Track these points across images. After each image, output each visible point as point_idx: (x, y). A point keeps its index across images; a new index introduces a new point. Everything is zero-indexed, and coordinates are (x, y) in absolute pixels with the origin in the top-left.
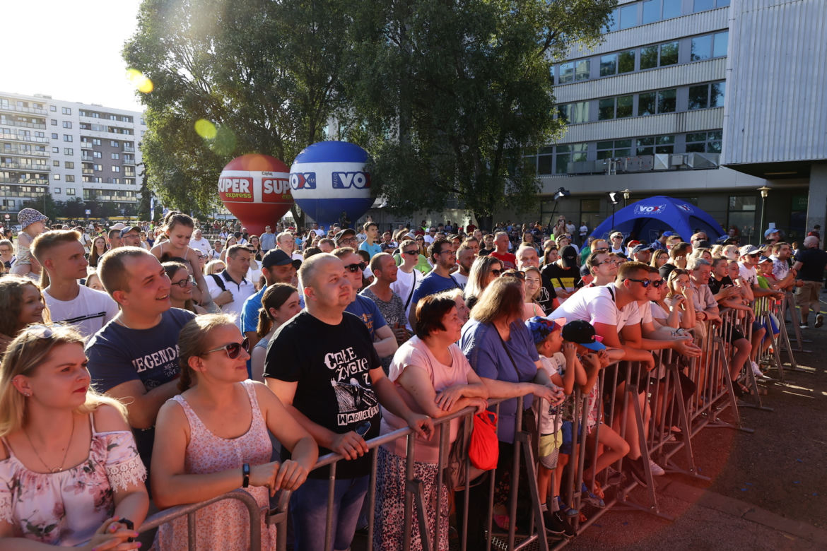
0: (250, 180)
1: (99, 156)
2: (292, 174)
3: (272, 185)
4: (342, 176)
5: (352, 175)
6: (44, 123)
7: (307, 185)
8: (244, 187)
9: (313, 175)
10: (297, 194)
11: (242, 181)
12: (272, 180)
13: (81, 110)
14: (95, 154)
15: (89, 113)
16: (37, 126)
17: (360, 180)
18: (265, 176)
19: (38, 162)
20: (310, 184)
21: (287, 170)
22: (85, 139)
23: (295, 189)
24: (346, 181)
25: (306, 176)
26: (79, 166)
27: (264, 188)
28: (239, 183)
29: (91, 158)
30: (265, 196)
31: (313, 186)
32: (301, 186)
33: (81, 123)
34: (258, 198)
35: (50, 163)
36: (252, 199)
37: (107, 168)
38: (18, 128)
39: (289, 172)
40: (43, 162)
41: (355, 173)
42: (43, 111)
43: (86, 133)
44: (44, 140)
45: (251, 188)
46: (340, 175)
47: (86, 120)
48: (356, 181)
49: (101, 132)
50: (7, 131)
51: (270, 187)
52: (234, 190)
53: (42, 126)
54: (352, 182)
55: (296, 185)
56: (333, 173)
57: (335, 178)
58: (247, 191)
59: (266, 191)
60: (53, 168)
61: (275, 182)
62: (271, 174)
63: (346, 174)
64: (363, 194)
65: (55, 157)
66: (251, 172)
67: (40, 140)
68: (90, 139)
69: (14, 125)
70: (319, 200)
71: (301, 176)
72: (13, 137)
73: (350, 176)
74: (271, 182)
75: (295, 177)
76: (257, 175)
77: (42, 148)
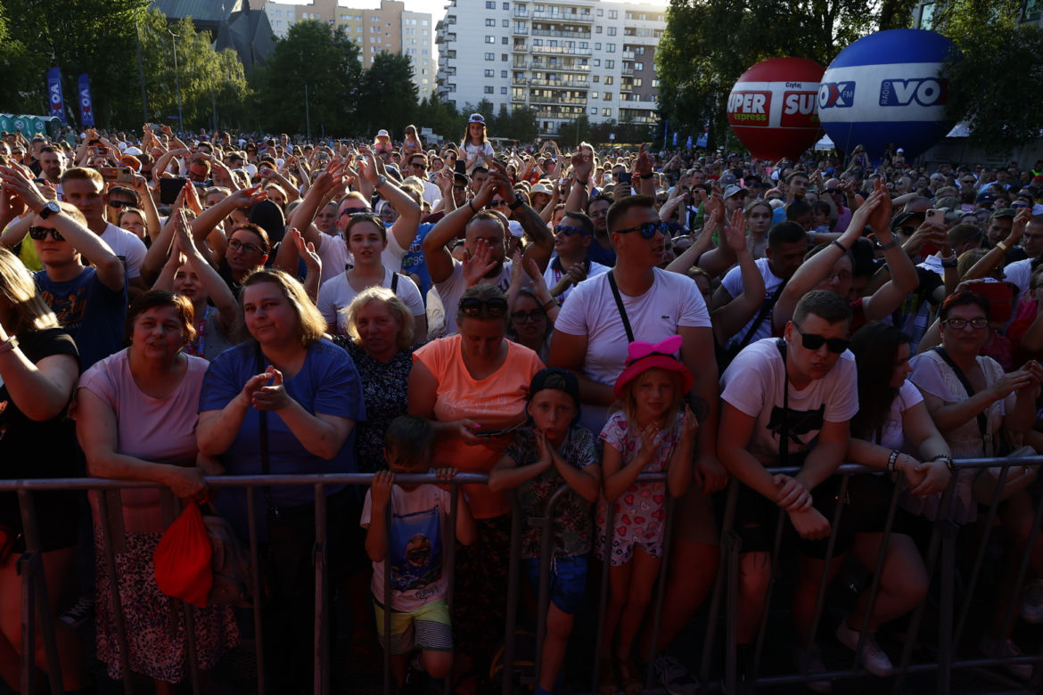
0: (768, 95)
1: (641, 68)
2: (822, 86)
3: (798, 102)
4: (898, 87)
5: (916, 83)
6: (590, 31)
7: (840, 101)
8: (758, 106)
9: (851, 86)
10: (826, 115)
11: (757, 97)
12: (799, 94)
13: (628, 12)
14: (637, 65)
15: (635, 15)
16: (582, 35)
17: (929, 92)
18: (790, 89)
19: (579, 77)
20: (844, 99)
21: (818, 77)
22: (628, 48)
23: (823, 108)
24: (902, 93)
25: (841, 88)
26: (618, 81)
27: (785, 106)
28: (752, 100)
29: (631, 71)
30: (785, 118)
31: (849, 102)
32: (831, 103)
33: (626, 29)
34: (775, 120)
35: (590, 79)
36: (767, 122)
37: (647, 83)
38: (565, 39)
39: (819, 80)
40: (584, 78)
41: (921, 81)
42: (590, 17)
43: (631, 40)
44: (588, 52)
45: (767, 107)
46: (894, 84)
47: (632, 23)
48: (921, 95)
49: (645, 38)
50: (554, 43)
51: (794, 106)
52: (746, 110)
53: (587, 35)
54: (915, 95)
55: (824, 102)
56: (883, 82)
57: (887, 88)
58: (761, 111)
59: (788, 111)
60: (593, 85)
61: (803, 97)
62: (799, 86)
63: (906, 83)
64: (931, 114)
65: (596, 71)
66: (771, 83)
67: (583, 51)
68: (633, 47)
69: (561, 36)
70: (856, 124)
71: (833, 87)
72: (559, 50)
73: (912, 86)
74: (795, 97)
75: (825, 90)
76: (778, 88)
77: (585, 60)
